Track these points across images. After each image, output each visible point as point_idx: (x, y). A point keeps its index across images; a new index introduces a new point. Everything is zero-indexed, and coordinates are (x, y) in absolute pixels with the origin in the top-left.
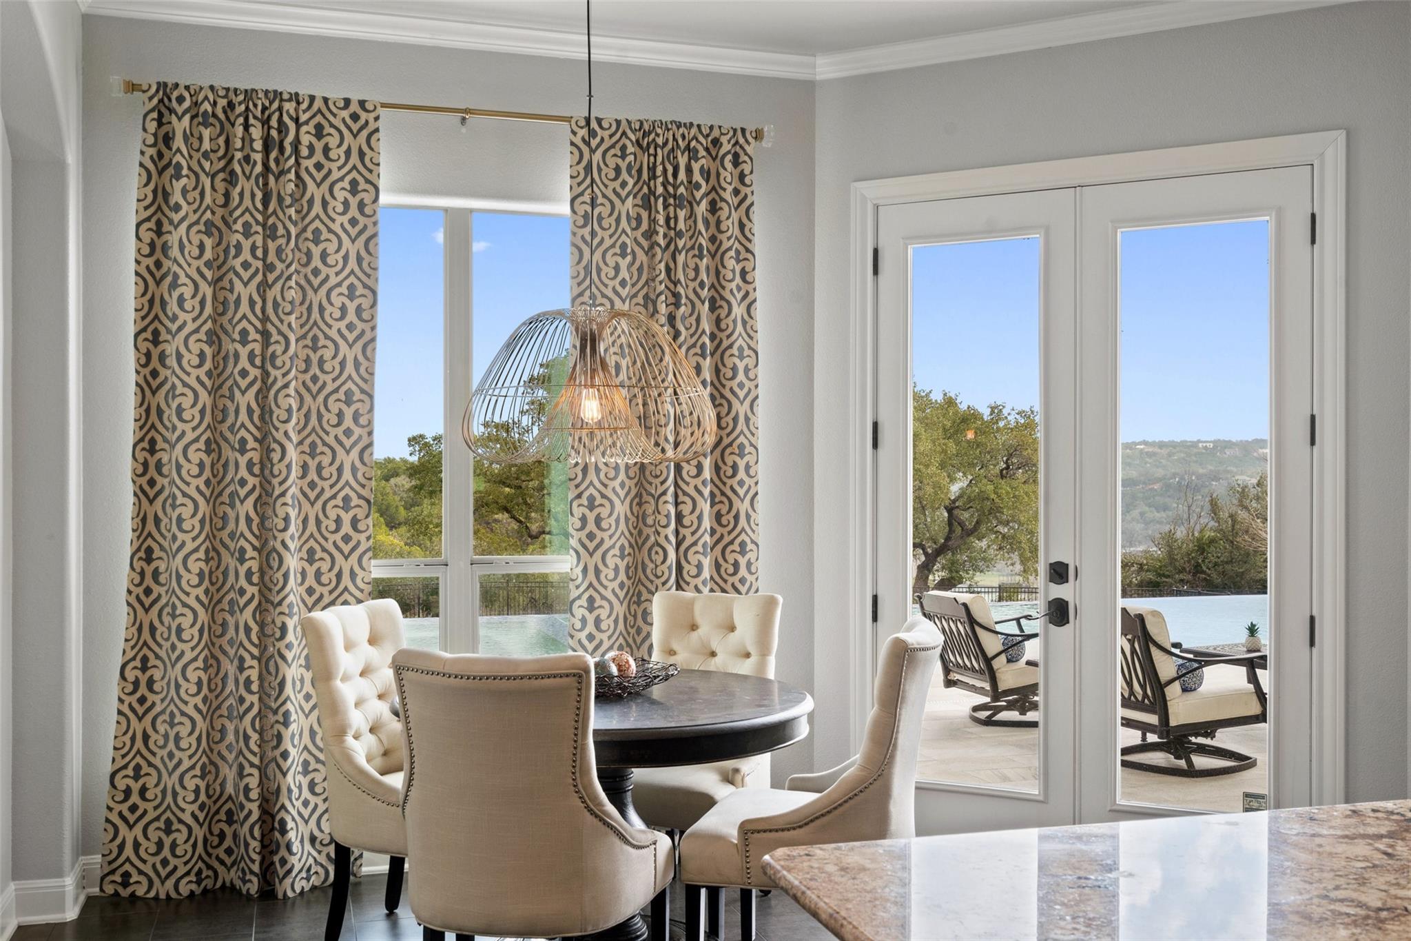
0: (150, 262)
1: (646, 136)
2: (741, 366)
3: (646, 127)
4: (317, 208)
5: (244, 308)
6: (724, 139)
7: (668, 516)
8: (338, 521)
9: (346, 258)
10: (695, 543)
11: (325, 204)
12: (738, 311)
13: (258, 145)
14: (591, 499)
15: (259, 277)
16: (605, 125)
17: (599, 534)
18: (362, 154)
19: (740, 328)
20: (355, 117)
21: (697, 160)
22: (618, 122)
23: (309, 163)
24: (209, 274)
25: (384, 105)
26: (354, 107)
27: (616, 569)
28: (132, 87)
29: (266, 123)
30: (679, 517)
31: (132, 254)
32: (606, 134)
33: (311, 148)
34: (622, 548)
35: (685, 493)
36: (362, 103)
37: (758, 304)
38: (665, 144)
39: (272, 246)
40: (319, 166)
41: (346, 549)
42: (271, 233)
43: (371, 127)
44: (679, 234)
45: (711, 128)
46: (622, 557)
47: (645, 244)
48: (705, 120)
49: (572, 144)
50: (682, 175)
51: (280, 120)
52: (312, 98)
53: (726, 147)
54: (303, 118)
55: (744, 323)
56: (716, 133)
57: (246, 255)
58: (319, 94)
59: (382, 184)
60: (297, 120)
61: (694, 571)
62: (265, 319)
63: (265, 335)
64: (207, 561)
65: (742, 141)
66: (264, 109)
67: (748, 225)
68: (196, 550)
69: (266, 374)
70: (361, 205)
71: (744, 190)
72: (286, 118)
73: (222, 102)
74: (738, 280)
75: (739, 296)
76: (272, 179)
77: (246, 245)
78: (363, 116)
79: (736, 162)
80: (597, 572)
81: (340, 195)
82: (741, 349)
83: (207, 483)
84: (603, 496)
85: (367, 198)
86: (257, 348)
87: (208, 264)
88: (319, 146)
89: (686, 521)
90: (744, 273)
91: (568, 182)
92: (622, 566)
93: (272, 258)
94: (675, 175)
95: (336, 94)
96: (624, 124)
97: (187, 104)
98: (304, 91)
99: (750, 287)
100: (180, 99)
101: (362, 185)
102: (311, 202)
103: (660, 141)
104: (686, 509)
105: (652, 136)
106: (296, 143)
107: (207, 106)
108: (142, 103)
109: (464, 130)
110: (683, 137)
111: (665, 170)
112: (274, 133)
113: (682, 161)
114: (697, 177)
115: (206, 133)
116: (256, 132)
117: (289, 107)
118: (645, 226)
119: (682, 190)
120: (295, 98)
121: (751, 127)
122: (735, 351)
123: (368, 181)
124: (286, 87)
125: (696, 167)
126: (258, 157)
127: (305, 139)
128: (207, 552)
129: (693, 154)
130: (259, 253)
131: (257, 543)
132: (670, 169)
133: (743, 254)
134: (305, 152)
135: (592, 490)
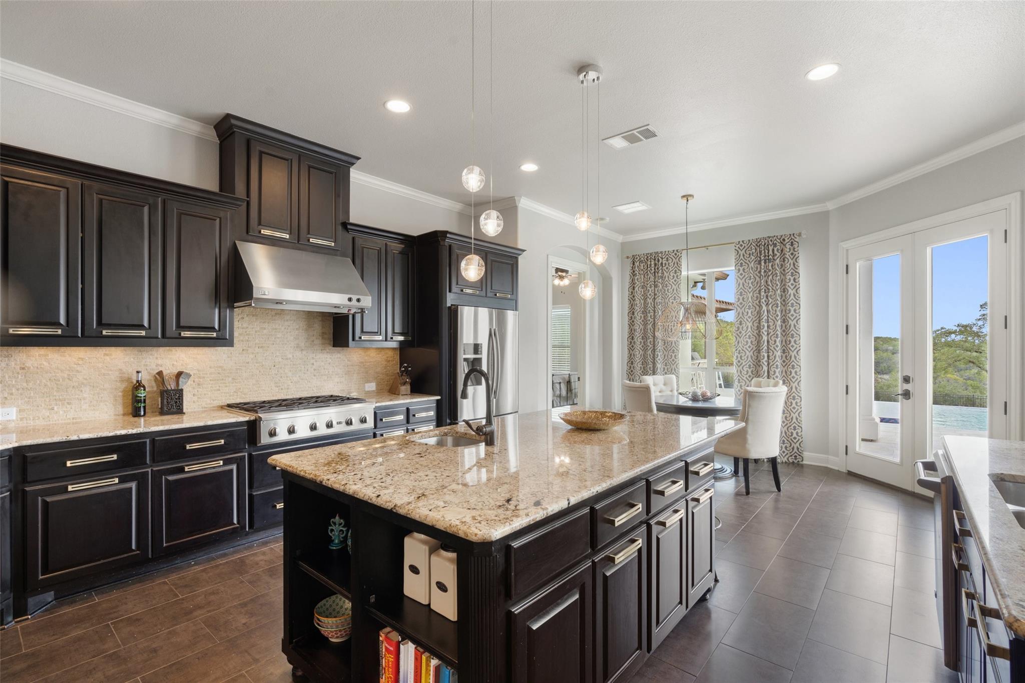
0: (631, 296)
1: (758, 242)
2: (792, 309)
3: (758, 240)
4: (667, 279)
5: (649, 305)
6: (786, 239)
7: (764, 356)
8: (671, 356)
9: (673, 290)
10: (773, 365)
11: (668, 277)
12: (791, 292)
13: (653, 266)
14: (740, 351)
15: (653, 297)
16: (745, 242)
17: (741, 361)
18: (677, 263)
19: (792, 297)
20: (676, 254)
21: (776, 247)
22: (749, 241)
23: (665, 268)
24: (642, 298)
25: (682, 250)
26: (675, 252)
27: (747, 372)
28: (628, 257)
29: (655, 260)
30: (768, 356)
31: (627, 295)
32: (746, 245)
33: (665, 264)
34: (750, 365)
35: (770, 349)
36: (677, 251)
37: (801, 289)
38: (765, 244)
39: (656, 289)
40: (667, 268)
41: (673, 363)
42: (656, 286)
43: (680, 256)
44: (770, 271)
45: (782, 236)
46: (750, 368)
47: (759, 275)
48: (779, 234)
49: (735, 250)
50: (771, 252)
51: (658, 259)
52: (665, 252)
53: (787, 241)
54: (663, 257)
55: (794, 295)
56: (783, 237)
57: (650, 292)
58: (667, 250)
59: (682, 270)
60: (662, 259)
61: (773, 373)
62: (655, 307)
63: (655, 312)
64: (642, 365)
65: (793, 238)
66: (655, 257)
67: (796, 264)
68: (640, 362)
69: (654, 320)
70: (677, 276)
71: (795, 253)
72: (659, 258)
73: (646, 257)
74: (792, 281)
75: (792, 287)
76: (656, 273)
77: (650, 290)
78: (678, 254)
79: (792, 244)
80: (741, 372)
81: (672, 274)
82: (792, 304)
83: (643, 346)
84: (743, 350)
85: (678, 274)
86: (652, 314)
87: (643, 295)
88: (667, 263)
89: (771, 358)
90: (794, 280)
91: (734, 260)
92: (750, 371)
93: (656, 292)
94: (768, 253)
95: (671, 249)
96: (751, 241)
97: (638, 259)
98: (664, 251)
99: (797, 284)
100: (637, 258)
101: (678, 271)
102: (665, 277)
103: (763, 244)
104: (771, 354)
105: (761, 242)
106: (662, 263)
107: (642, 259)
108: (630, 260)
109: (707, 251)
110: (771, 241)
111: (765, 252)
112: (657, 262)
113: (771, 248)
114: (776, 252)
115: (642, 265)
116: (653, 263)
117: (660, 255)
118: (759, 270)
119: (770, 257)
120: (661, 253)
121: (796, 232)
122: (790, 304)
123: (679, 270)
124: (659, 251)
125: (775, 249)
126: (653, 269)
127: (664, 262)
128: (642, 362)
129: (775, 245)
130: (653, 291)
131: (652, 361)
132: (767, 251)
133: (795, 273)
134: (664, 265)
135: (740, 349)
